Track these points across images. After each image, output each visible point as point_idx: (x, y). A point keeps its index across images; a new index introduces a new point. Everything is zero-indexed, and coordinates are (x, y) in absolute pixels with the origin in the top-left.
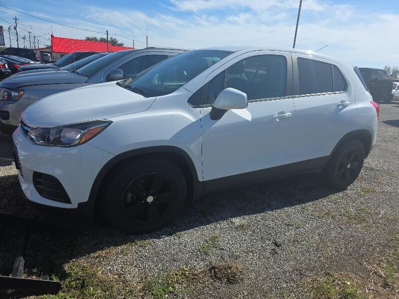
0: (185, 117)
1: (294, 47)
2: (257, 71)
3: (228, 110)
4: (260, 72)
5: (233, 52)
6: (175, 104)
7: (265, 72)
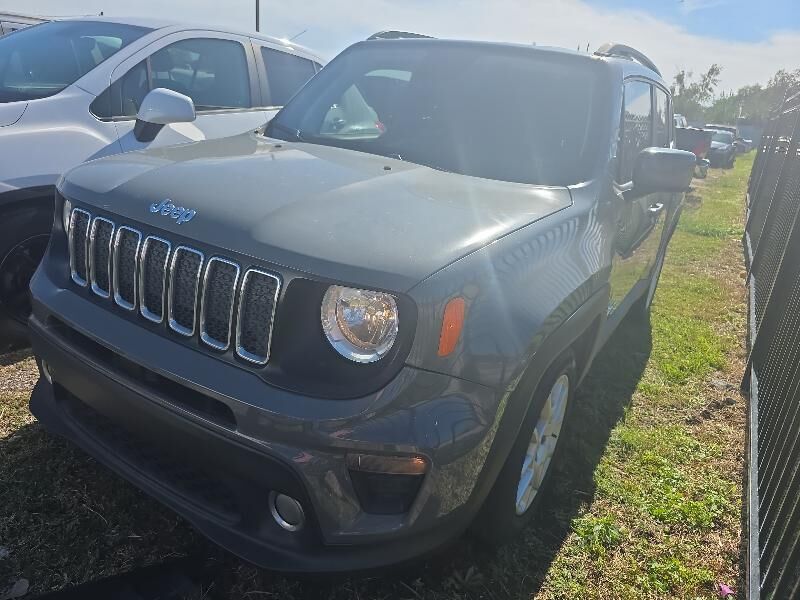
0: (93, 137)
1: (257, 30)
2: (195, 73)
3: (163, 125)
4: (201, 74)
5: (152, 30)
6: (67, 113)
7: (213, 76)
